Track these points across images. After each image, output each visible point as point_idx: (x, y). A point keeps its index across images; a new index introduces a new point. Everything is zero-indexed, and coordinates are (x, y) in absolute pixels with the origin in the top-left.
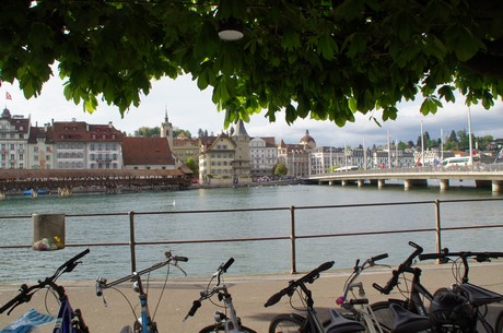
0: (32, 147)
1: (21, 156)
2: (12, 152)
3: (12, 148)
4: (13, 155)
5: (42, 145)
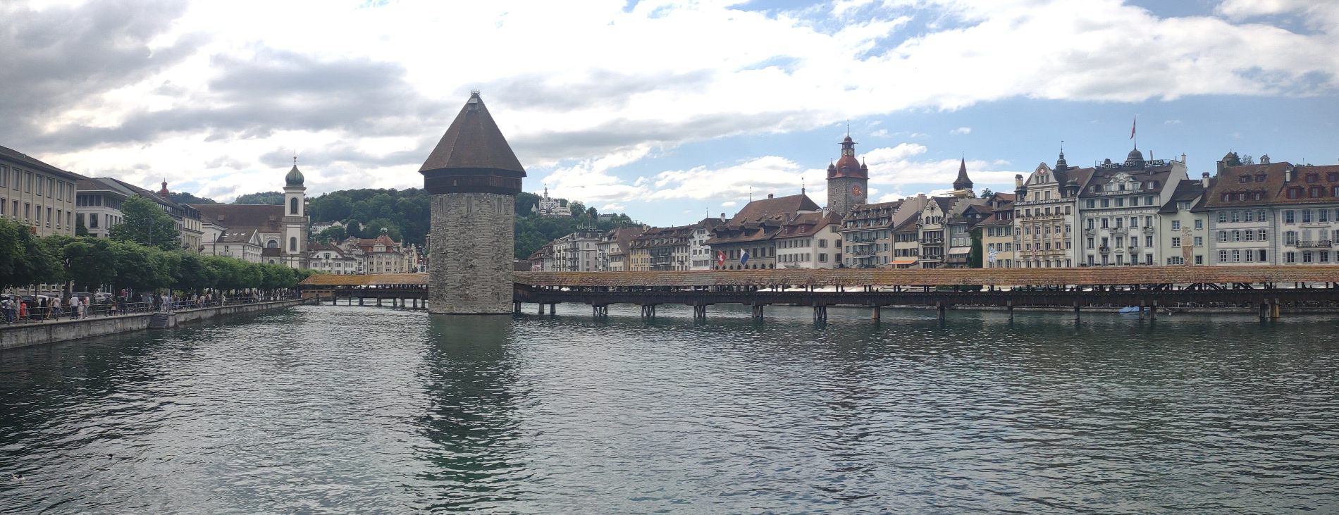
0: (1167, 222)
1: (1149, 238)
2: (1133, 232)
3: (1134, 225)
4: (1134, 238)
5: (1186, 217)
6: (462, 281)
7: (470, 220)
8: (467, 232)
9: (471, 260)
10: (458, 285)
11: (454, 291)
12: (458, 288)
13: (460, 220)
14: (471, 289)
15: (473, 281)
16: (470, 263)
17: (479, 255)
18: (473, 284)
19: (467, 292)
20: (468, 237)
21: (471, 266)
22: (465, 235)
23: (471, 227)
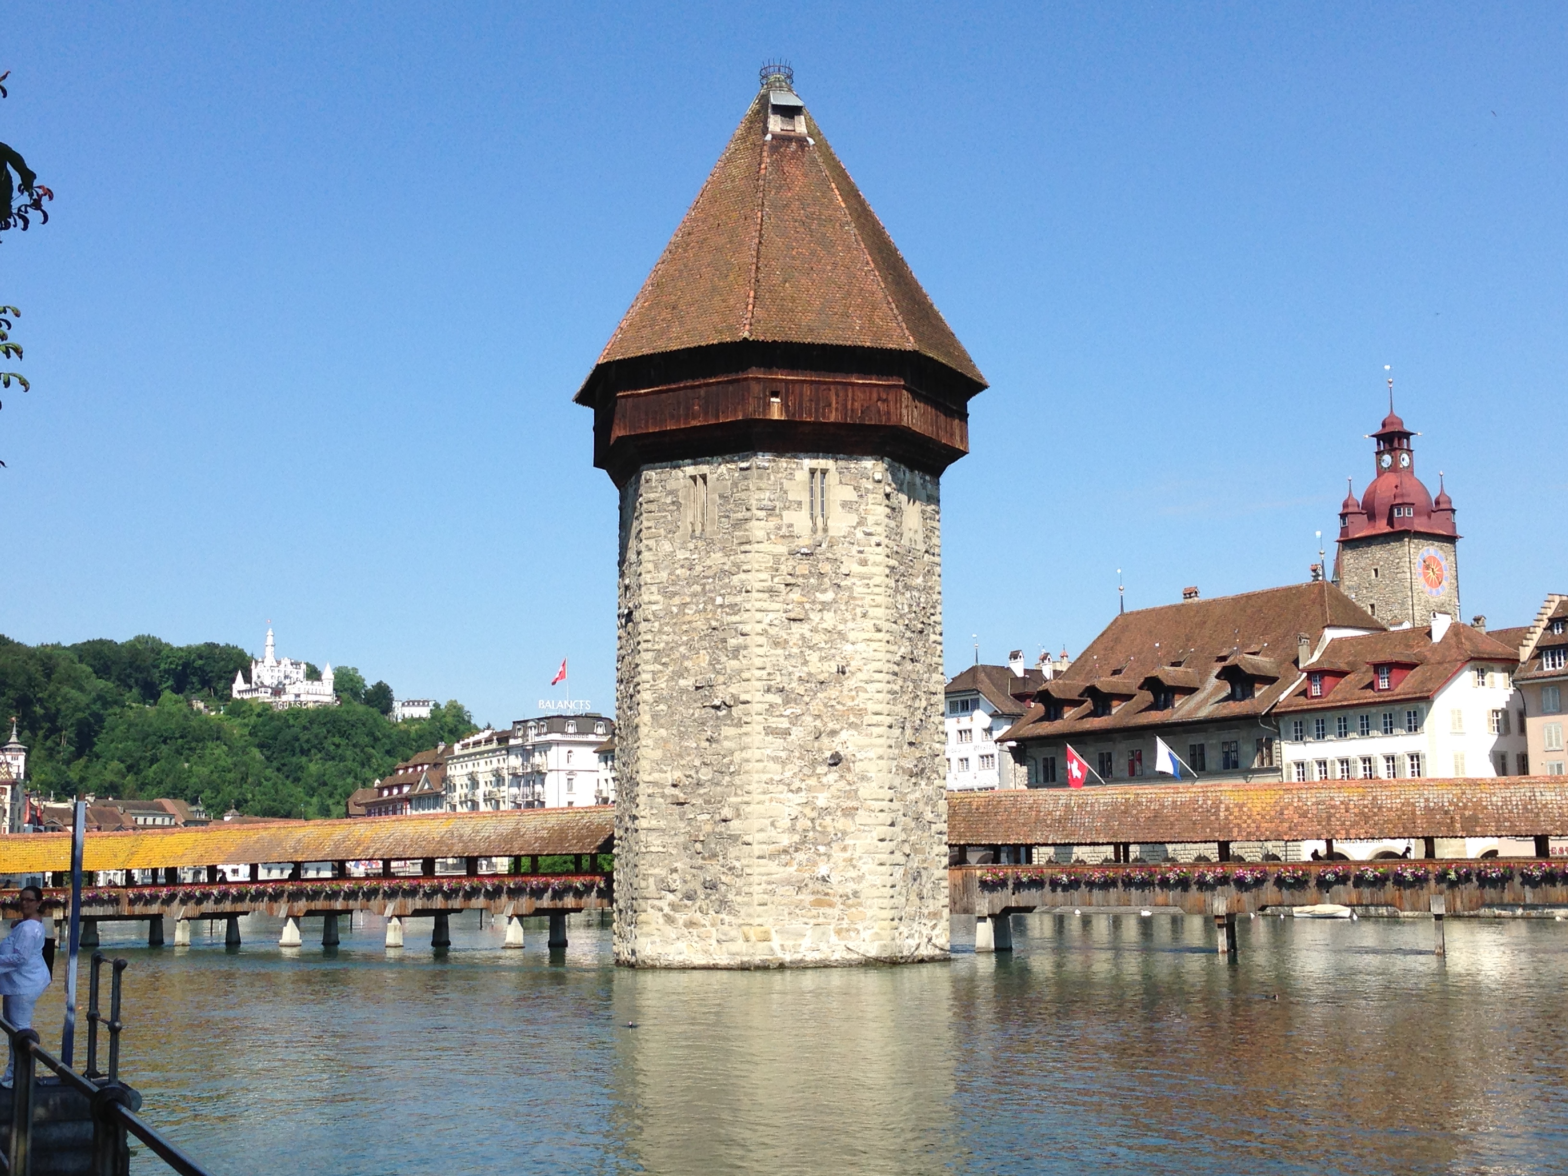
6: (801, 824)
7: (826, 568)
8: (815, 617)
9: (833, 733)
10: (785, 840)
11: (772, 866)
12: (785, 851)
13: (784, 569)
14: (838, 855)
15: (842, 823)
16: (829, 746)
17: (861, 712)
18: (844, 833)
19: (822, 870)
20: (818, 638)
21: (836, 760)
22: (803, 629)
23: (829, 596)
